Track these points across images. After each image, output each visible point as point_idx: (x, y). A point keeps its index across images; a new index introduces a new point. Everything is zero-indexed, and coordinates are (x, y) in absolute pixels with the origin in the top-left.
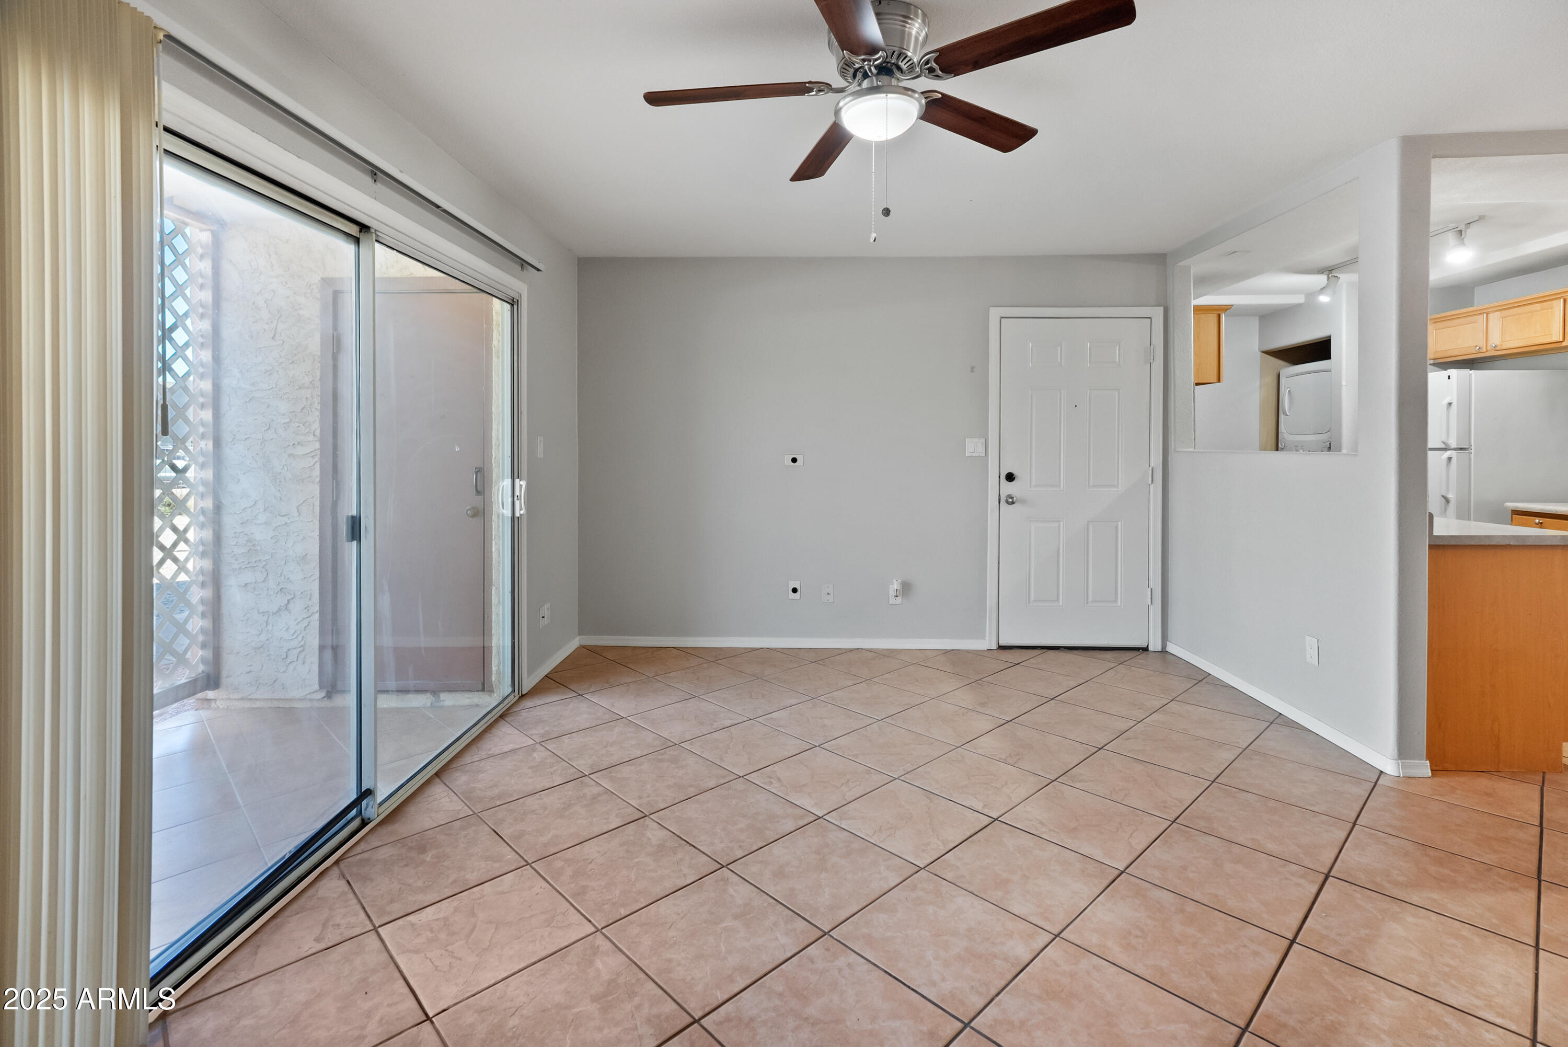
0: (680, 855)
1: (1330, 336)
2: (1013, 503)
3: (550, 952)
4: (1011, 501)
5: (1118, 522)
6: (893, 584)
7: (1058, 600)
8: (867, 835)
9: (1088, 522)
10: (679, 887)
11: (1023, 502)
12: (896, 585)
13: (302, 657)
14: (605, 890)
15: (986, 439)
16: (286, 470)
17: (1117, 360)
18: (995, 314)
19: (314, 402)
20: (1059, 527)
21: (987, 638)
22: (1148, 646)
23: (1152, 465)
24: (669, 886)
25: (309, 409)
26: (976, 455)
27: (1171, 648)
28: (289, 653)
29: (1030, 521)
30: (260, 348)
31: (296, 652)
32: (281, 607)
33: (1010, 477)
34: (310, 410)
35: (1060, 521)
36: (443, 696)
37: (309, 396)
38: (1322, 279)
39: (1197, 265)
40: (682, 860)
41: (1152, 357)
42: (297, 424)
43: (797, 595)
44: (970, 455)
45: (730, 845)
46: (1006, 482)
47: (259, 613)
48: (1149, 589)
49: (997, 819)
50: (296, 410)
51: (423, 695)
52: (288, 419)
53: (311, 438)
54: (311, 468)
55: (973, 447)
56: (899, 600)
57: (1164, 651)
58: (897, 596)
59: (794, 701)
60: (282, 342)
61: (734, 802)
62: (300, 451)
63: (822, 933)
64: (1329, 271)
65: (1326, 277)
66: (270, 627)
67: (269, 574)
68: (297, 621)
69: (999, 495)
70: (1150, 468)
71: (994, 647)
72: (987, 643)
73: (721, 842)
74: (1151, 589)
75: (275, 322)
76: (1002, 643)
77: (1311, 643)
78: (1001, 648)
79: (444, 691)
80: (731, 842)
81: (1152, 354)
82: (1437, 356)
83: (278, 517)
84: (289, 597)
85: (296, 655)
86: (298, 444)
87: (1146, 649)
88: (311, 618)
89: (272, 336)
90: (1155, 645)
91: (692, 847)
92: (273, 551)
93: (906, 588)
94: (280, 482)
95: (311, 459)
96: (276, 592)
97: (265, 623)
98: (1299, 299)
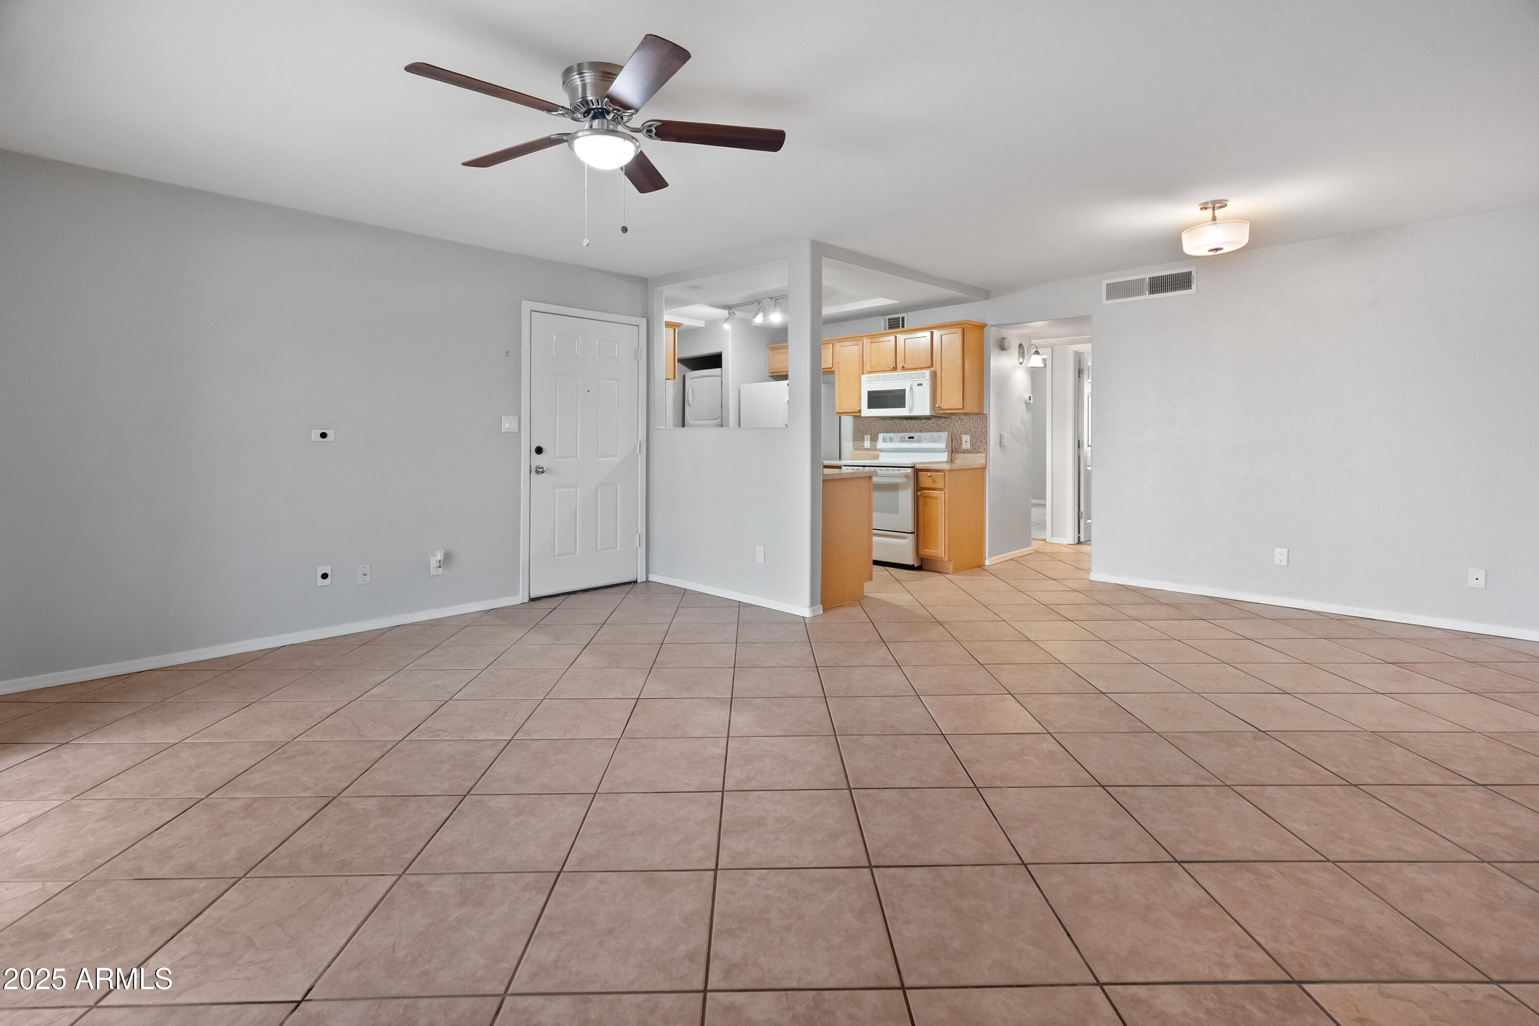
0: (412, 806)
1: (722, 352)
2: (543, 472)
3: (372, 907)
4: (540, 471)
5: (617, 484)
6: (435, 555)
7: (575, 553)
8: (560, 736)
9: (597, 486)
10: (442, 822)
11: (550, 471)
12: (439, 556)
15: (519, 417)
17: (617, 356)
18: (526, 306)
20: (577, 490)
21: (520, 594)
22: (637, 580)
23: (640, 439)
26: (511, 431)
27: (652, 578)
29: (554, 488)
33: (539, 450)
35: (577, 486)
38: (724, 313)
39: (668, 291)
40: (419, 807)
41: (639, 357)
43: (327, 581)
44: (506, 431)
45: (453, 782)
46: (536, 454)
48: (638, 535)
49: (638, 699)
55: (508, 424)
56: (440, 571)
57: (647, 581)
58: (440, 567)
59: (383, 677)
61: (418, 757)
63: (593, 795)
64: (729, 307)
65: (728, 312)
69: (530, 466)
70: (639, 442)
71: (527, 600)
72: (521, 597)
73: (442, 784)
74: (639, 535)
76: (533, 595)
77: (760, 549)
78: (532, 600)
80: (451, 780)
81: (639, 354)
82: (774, 371)
87: (635, 582)
90: (641, 578)
91: (418, 797)
93: (448, 559)
98: (701, 324)
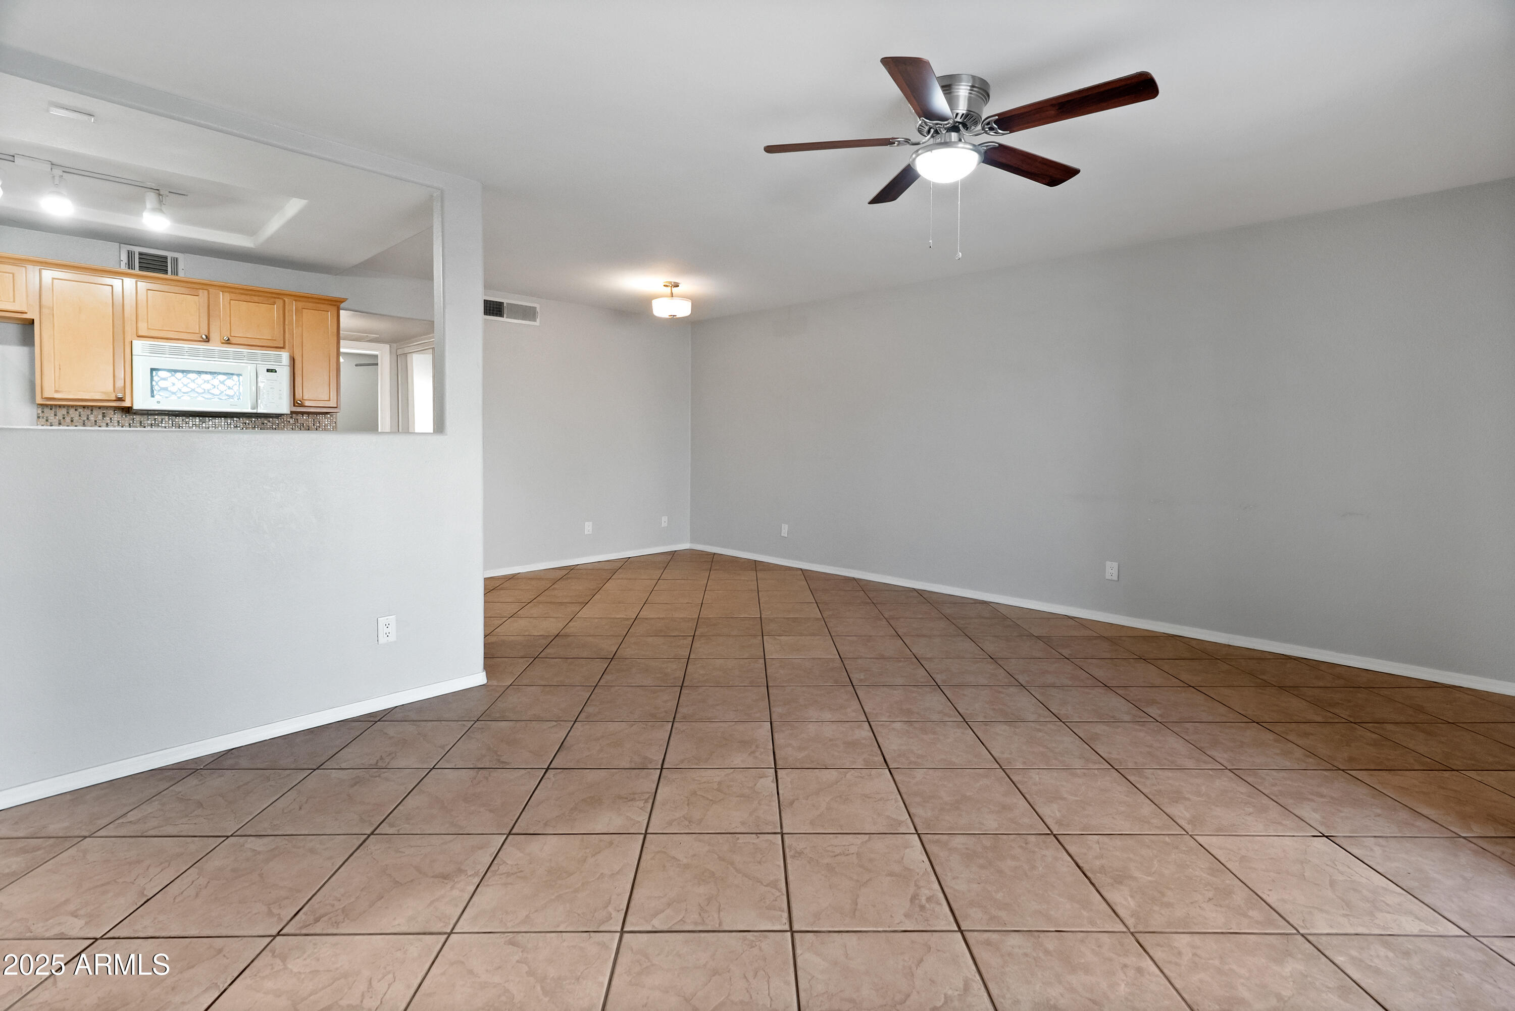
0: (1098, 863)
14: (1188, 863)
24: (1118, 842)
40: (1096, 858)
45: (1037, 850)
61: (999, 896)
73: (1045, 856)
80: (1034, 852)
91: (1081, 865)
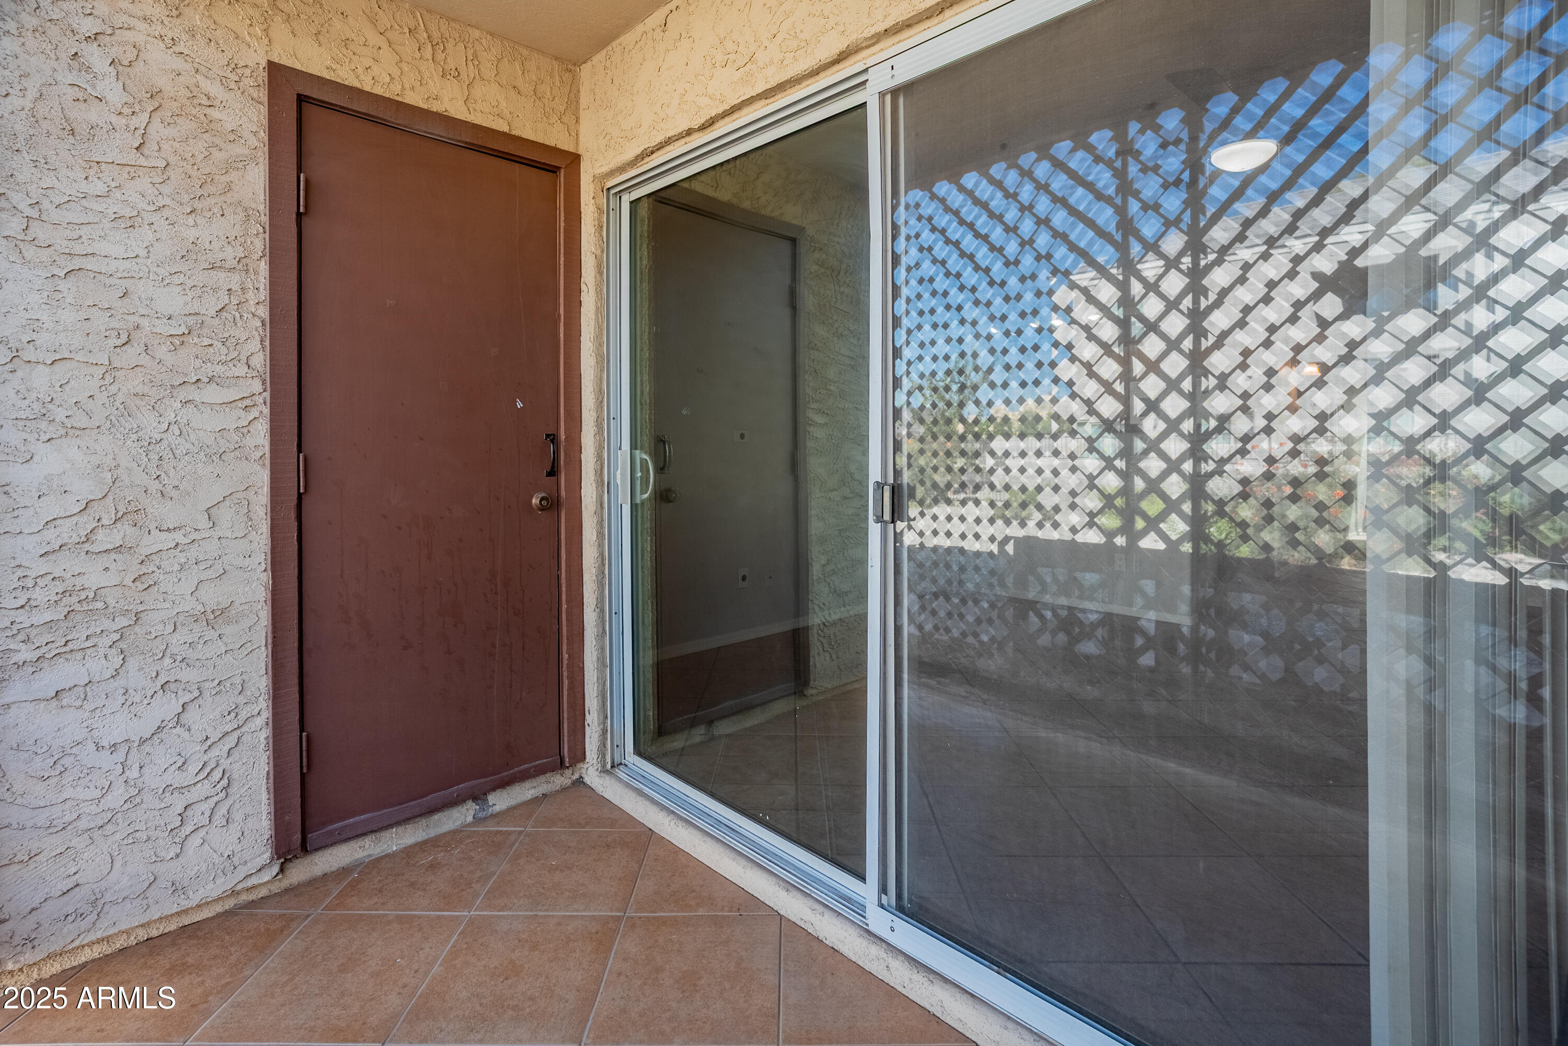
13: (223, 810)
16: (177, 432)
19: (247, 301)
25: (233, 312)
28: (189, 813)
30: (98, 163)
31: (206, 807)
32: (164, 724)
34: (237, 315)
36: (492, 798)
37: (235, 287)
42: (207, 342)
47: (98, 747)
50: (203, 312)
51: (460, 808)
52: (183, 326)
53: (241, 370)
54: (244, 431)
60: (164, 164)
62: (213, 394)
66: (133, 773)
67: (127, 659)
68: (209, 742)
75: (144, 117)
79: (494, 789)
83: (155, 532)
84: (187, 697)
85: (207, 814)
86: (211, 379)
88: (243, 730)
89: (137, 145)
92: (141, 608)
94: (161, 459)
95: (242, 413)
96: (149, 694)
97: (119, 766)
